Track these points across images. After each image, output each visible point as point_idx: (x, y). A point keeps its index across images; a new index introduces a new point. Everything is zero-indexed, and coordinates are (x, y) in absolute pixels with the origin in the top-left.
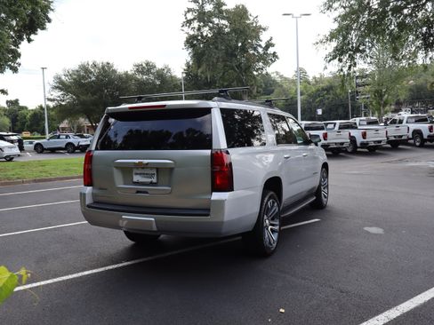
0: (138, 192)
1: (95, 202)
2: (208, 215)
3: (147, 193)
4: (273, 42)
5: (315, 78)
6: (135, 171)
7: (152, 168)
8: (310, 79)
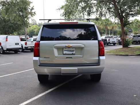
0: (67, 58)
1: (40, 64)
2: (99, 65)
3: (72, 58)
4: (33, 8)
5: (39, 23)
6: (64, 49)
7: (73, 48)
8: (38, 24)
